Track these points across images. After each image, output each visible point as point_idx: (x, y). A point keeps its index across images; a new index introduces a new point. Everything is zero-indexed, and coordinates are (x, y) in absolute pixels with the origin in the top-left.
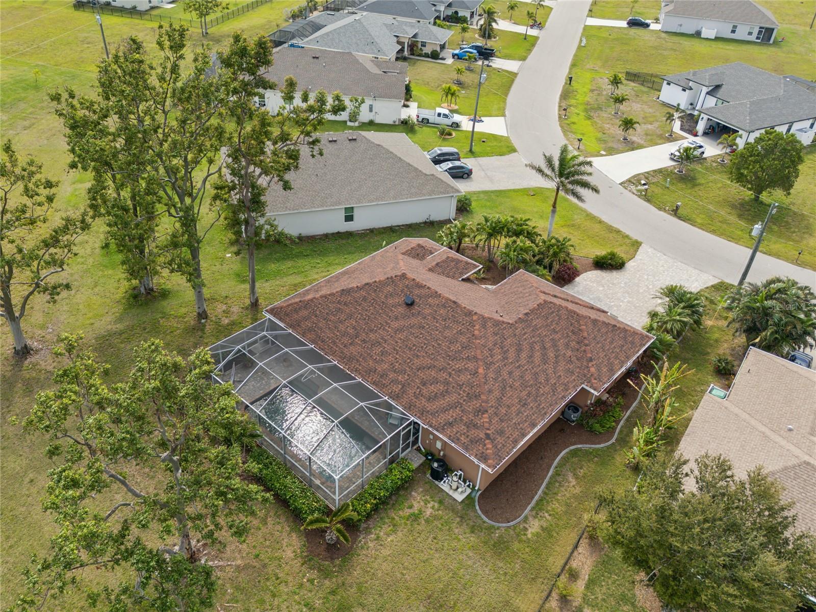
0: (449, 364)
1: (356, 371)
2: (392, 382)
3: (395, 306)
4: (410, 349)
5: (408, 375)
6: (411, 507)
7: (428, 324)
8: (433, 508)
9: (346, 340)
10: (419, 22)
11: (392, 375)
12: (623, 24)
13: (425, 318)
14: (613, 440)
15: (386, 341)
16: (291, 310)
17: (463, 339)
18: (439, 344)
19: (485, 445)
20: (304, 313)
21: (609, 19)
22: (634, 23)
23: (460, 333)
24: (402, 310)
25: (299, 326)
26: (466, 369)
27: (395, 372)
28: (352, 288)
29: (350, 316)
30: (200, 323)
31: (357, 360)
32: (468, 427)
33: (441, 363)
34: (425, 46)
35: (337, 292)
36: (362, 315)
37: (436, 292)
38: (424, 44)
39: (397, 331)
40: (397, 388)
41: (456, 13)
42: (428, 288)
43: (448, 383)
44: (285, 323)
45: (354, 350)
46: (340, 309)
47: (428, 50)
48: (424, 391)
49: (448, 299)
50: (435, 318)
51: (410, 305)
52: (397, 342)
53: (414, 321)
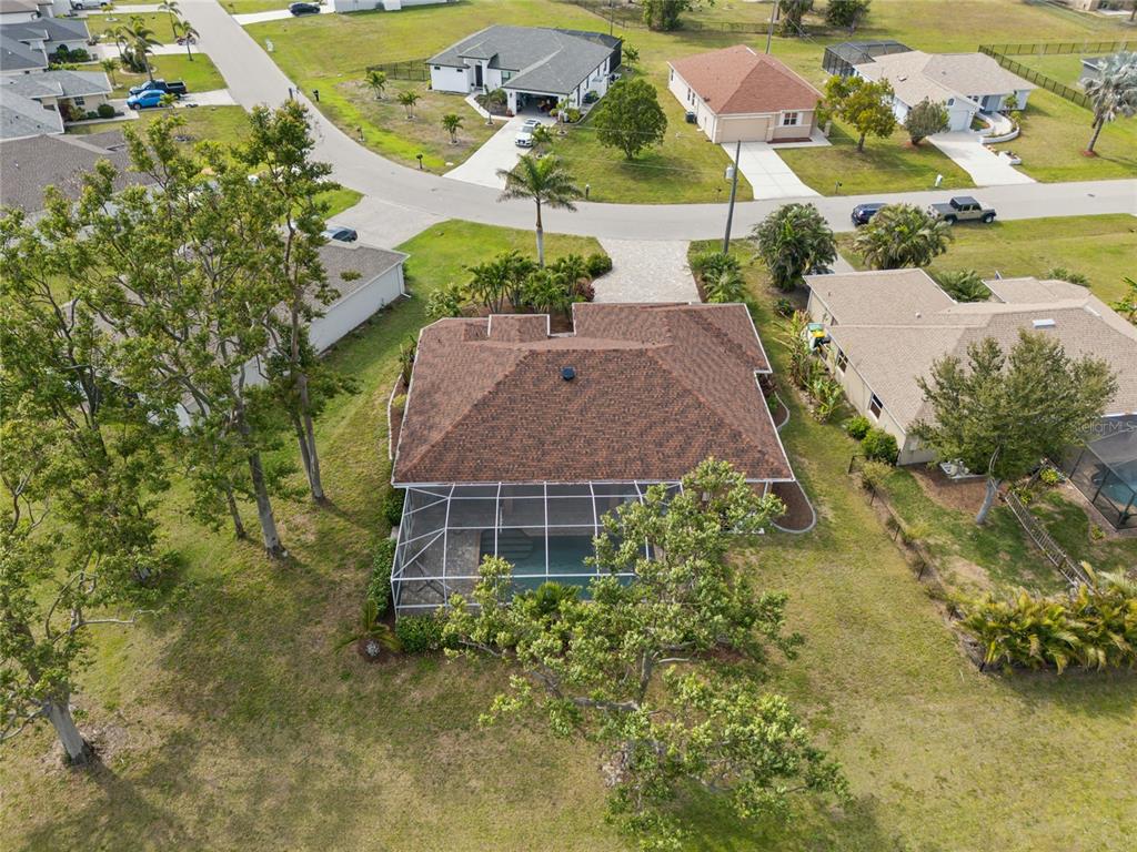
0: (667, 412)
1: (576, 477)
2: (626, 463)
3: (556, 387)
4: (613, 421)
5: (636, 447)
6: (737, 567)
7: (608, 387)
8: (752, 554)
9: (534, 454)
10: (27, 72)
11: (619, 458)
12: (287, 14)
13: (599, 382)
14: (788, 412)
15: (580, 429)
16: (431, 463)
17: (657, 380)
18: (638, 400)
19: (767, 461)
20: (450, 457)
21: (259, 11)
22: (299, 10)
23: (648, 376)
24: (565, 388)
25: (459, 473)
26: (688, 406)
27: (619, 452)
28: (485, 398)
29: (513, 428)
30: (283, 559)
31: (567, 466)
32: (738, 456)
33: (657, 415)
34: (83, 103)
35: (470, 411)
36: (526, 419)
37: (587, 351)
38: (80, 101)
39: (583, 411)
40: (637, 466)
41: (63, 47)
42: (574, 351)
43: (683, 430)
44: (437, 480)
45: (554, 458)
46: (493, 428)
47: (91, 107)
48: (667, 451)
49: (604, 352)
50: (610, 377)
51: (569, 378)
52: (593, 423)
53: (590, 392)
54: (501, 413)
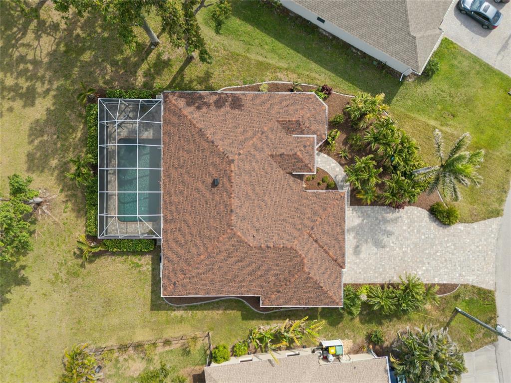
0: (196, 236)
1: (165, 185)
2: (171, 211)
3: (210, 175)
4: (192, 206)
5: (179, 217)
7: (210, 205)
9: (176, 163)
13: (213, 200)
15: (188, 188)
16: (172, 110)
17: (213, 233)
18: (203, 221)
19: (170, 285)
20: (175, 119)
23: (216, 228)
24: (210, 181)
25: (167, 125)
26: (199, 248)
27: (176, 208)
28: (205, 135)
29: (189, 152)
31: (170, 180)
32: (173, 270)
33: (194, 231)
35: (197, 128)
36: (194, 158)
37: (231, 194)
39: (197, 189)
40: (169, 217)
42: (231, 186)
43: (187, 243)
44: (164, 114)
45: (174, 174)
46: (189, 140)
48: (176, 233)
49: (231, 205)
50: (216, 206)
51: (215, 184)
52: (191, 195)
53: (208, 195)
54: (196, 145)
